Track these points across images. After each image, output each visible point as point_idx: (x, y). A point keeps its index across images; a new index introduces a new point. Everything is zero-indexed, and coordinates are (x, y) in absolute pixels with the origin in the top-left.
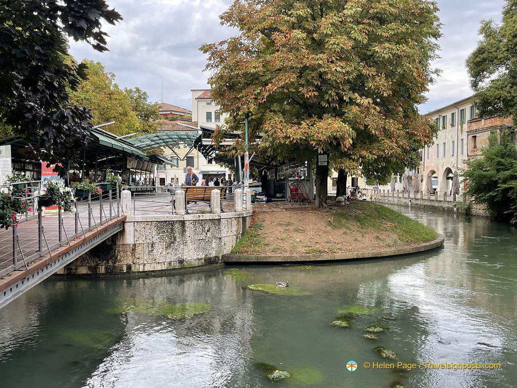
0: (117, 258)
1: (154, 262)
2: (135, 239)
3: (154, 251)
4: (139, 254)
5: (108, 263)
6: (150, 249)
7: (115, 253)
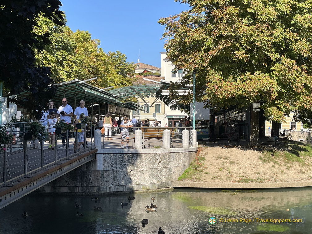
0: (89, 181)
1: (117, 185)
2: (104, 166)
3: (118, 176)
4: (107, 178)
5: (83, 185)
6: (115, 175)
7: (88, 177)
